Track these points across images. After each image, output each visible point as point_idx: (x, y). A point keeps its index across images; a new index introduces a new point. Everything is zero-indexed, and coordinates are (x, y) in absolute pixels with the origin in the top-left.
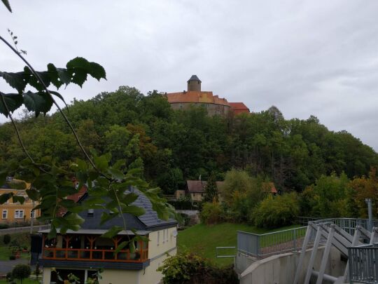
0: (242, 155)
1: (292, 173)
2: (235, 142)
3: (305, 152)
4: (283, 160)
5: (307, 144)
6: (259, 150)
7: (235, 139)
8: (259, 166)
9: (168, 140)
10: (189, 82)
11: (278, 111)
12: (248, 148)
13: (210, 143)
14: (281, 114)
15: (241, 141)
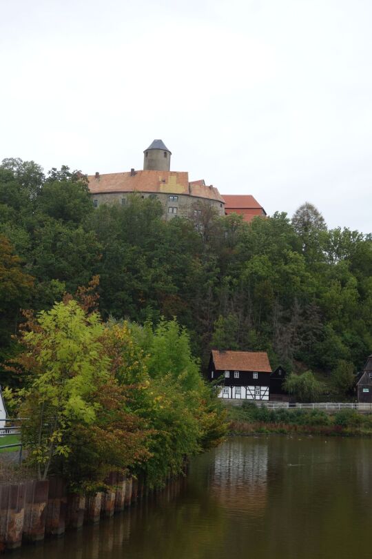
0: (215, 297)
1: (315, 334)
2: (209, 270)
3: (349, 293)
4: (297, 308)
5: (359, 279)
6: (253, 288)
7: (207, 264)
8: (248, 319)
9: (64, 264)
10: (146, 152)
11: (316, 213)
12: (231, 283)
13: (152, 271)
14: (322, 219)
15: (218, 270)
